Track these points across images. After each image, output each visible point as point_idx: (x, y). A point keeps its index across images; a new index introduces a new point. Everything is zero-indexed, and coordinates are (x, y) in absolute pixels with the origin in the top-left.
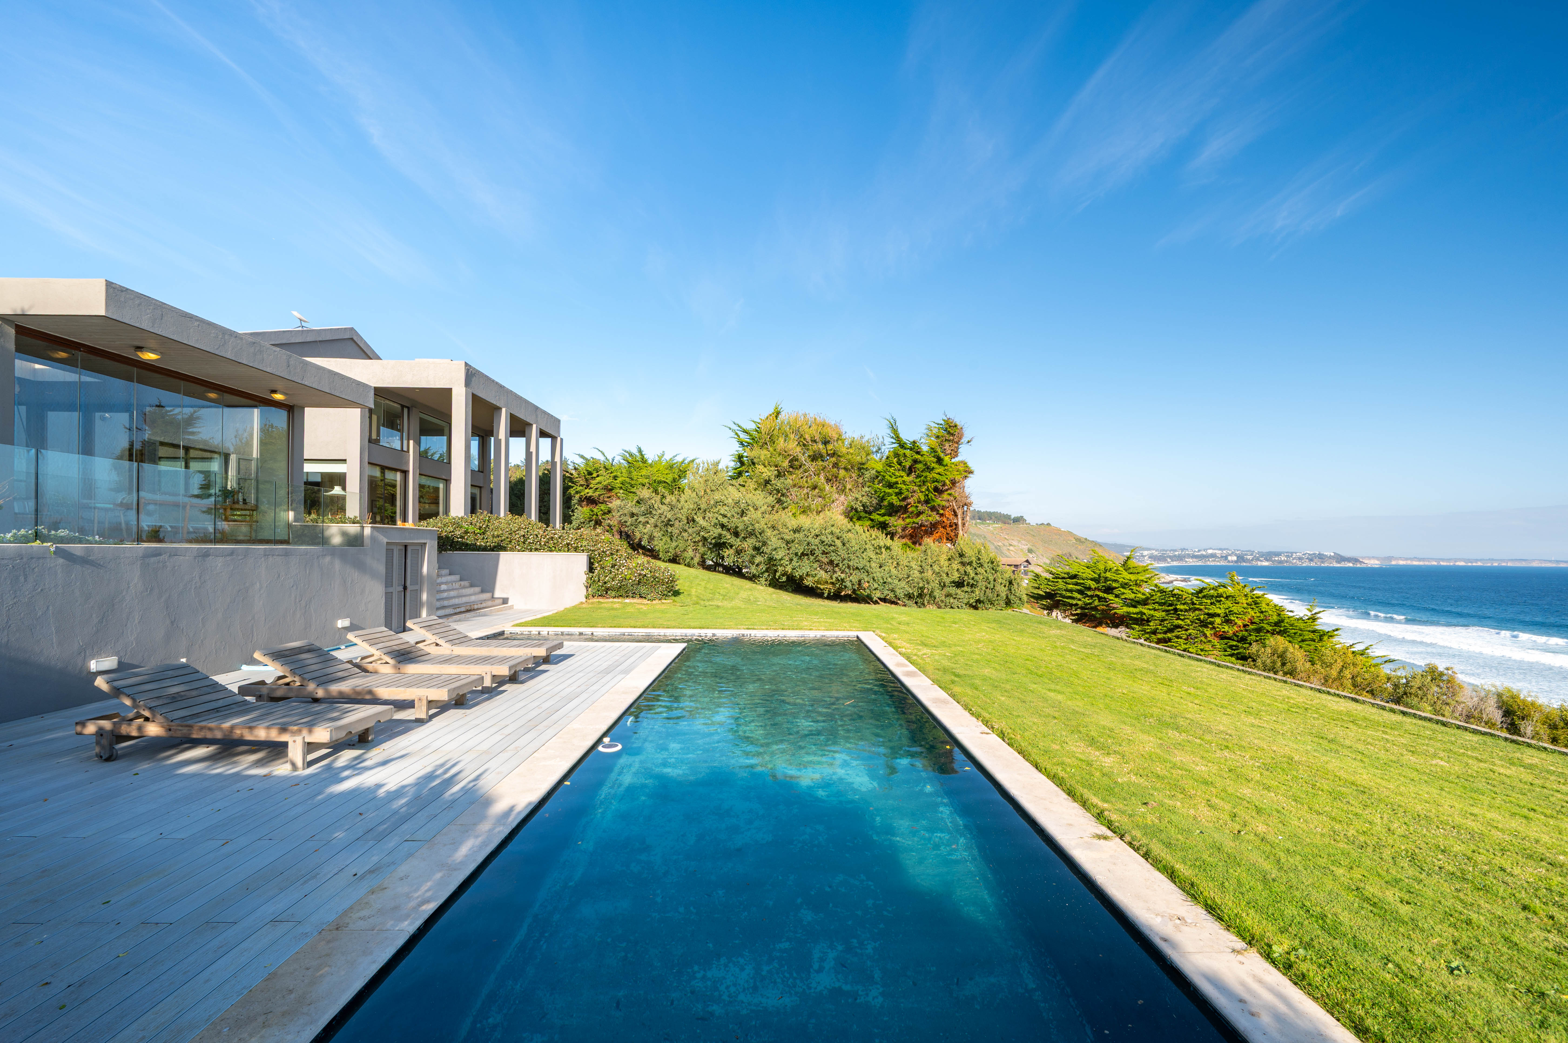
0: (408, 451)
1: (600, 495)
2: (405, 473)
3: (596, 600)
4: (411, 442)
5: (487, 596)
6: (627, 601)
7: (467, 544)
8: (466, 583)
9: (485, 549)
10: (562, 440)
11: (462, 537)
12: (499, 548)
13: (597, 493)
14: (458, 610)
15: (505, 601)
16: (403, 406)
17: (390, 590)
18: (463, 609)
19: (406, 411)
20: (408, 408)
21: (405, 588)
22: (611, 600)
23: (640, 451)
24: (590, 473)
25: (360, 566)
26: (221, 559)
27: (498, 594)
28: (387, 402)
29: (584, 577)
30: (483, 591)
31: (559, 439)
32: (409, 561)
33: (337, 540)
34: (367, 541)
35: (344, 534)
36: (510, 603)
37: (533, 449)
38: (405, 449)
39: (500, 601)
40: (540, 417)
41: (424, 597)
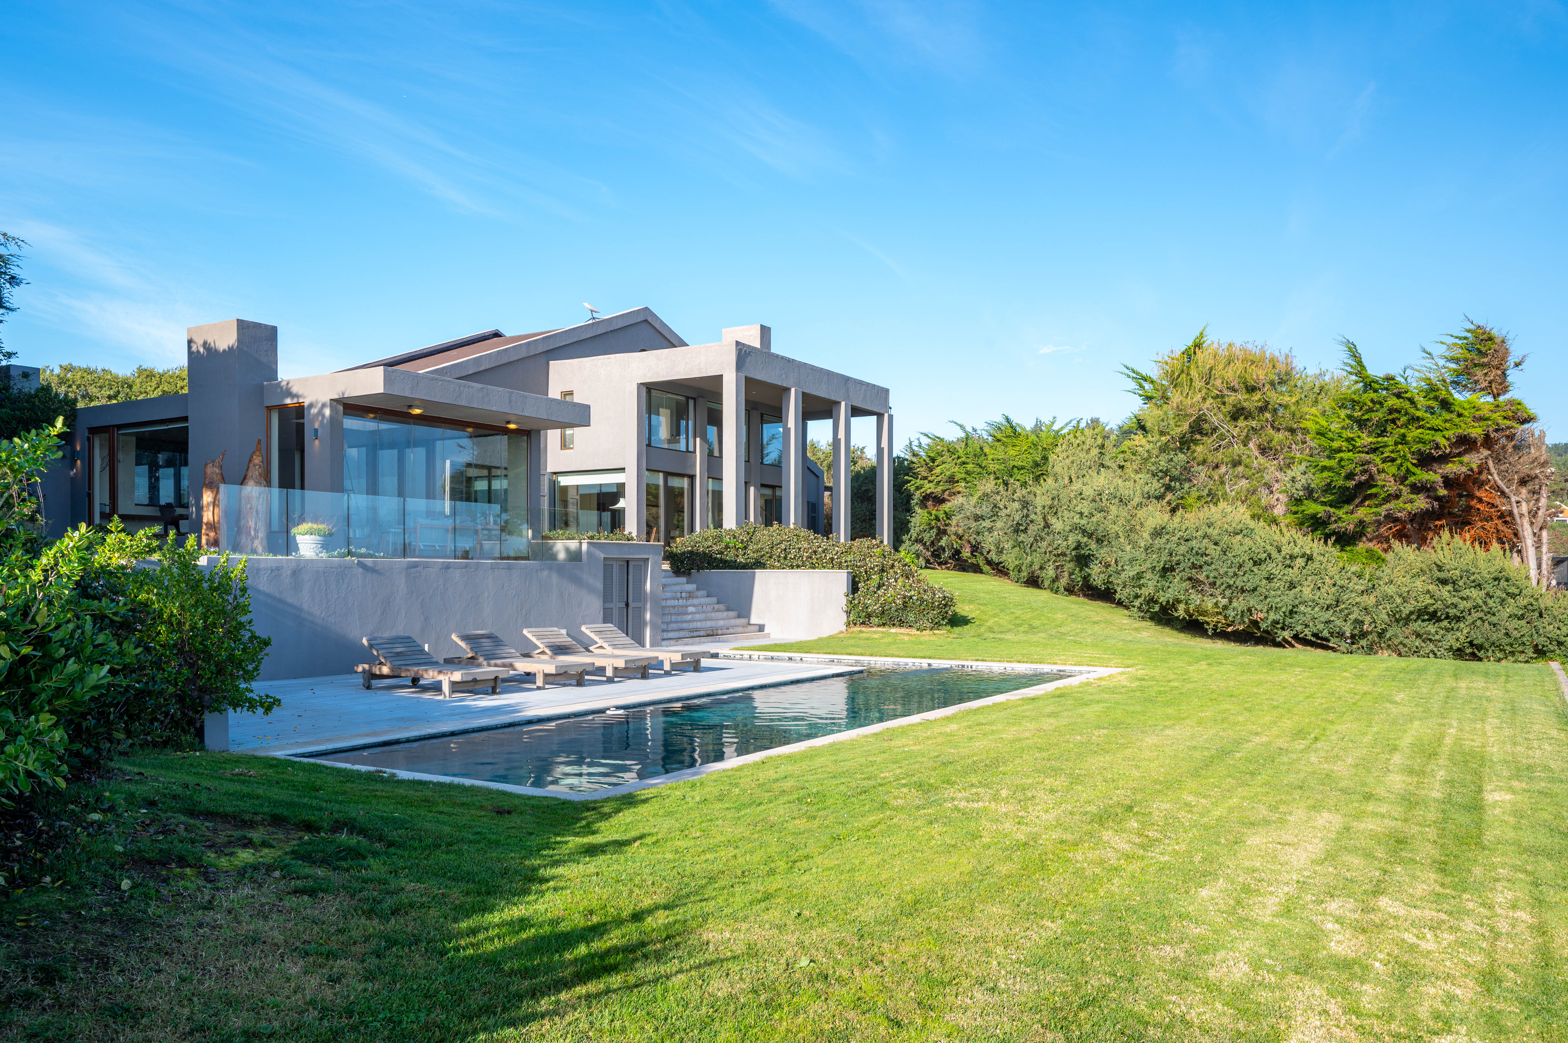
0: (695, 452)
1: (944, 491)
2: (692, 478)
3: (857, 629)
4: (698, 440)
5: (743, 621)
6: (893, 630)
7: (726, 561)
8: (721, 607)
9: (744, 566)
10: (891, 417)
11: (722, 553)
12: (759, 564)
13: (940, 488)
14: (696, 634)
15: (761, 628)
16: (688, 398)
17: (609, 605)
18: (702, 633)
19: (691, 402)
20: (694, 399)
21: (627, 605)
22: (875, 629)
23: (1008, 420)
24: (933, 460)
25: (577, 581)
27: (753, 620)
28: (670, 395)
29: (844, 601)
30: (739, 616)
31: (886, 415)
32: (630, 577)
33: (562, 556)
34: (584, 557)
35: (567, 550)
36: (766, 631)
37: (841, 435)
38: (691, 449)
39: (757, 628)
40: (847, 391)
41: (648, 616)
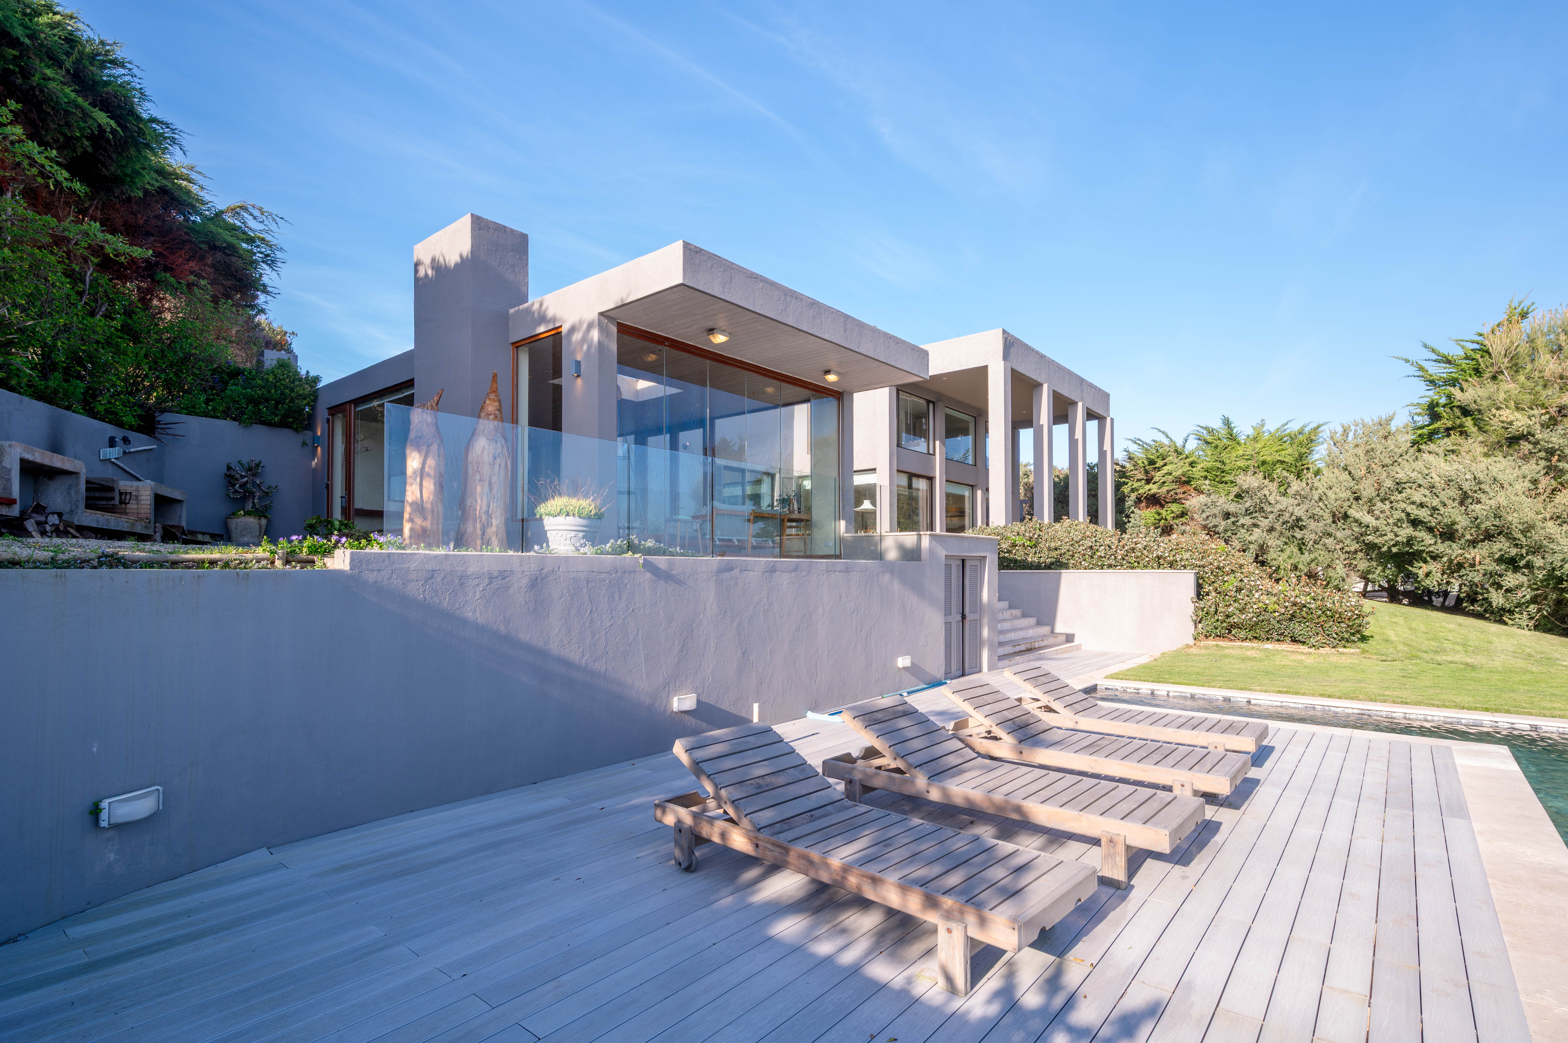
0: (934, 454)
1: (1168, 492)
2: (931, 479)
3: (1211, 642)
4: (937, 443)
5: (1045, 630)
6: (1269, 646)
7: (1016, 561)
8: (1017, 612)
9: (1038, 567)
10: (1112, 420)
11: (1009, 552)
12: (1058, 565)
13: (1165, 489)
14: (1018, 649)
15: (1070, 638)
16: (928, 402)
17: (950, 618)
18: (1023, 648)
19: (931, 406)
20: (933, 403)
21: (964, 617)
22: (1239, 643)
23: (1227, 422)
24: (1152, 462)
25: (918, 589)
26: (786, 576)
27: (1060, 628)
28: (914, 398)
29: (1191, 608)
30: (1039, 623)
31: (1108, 420)
32: (967, 581)
33: (892, 555)
34: (924, 555)
35: (901, 546)
36: (1077, 641)
37: (1078, 435)
38: (931, 452)
39: (1063, 638)
40: (1082, 390)
41: (985, 632)
